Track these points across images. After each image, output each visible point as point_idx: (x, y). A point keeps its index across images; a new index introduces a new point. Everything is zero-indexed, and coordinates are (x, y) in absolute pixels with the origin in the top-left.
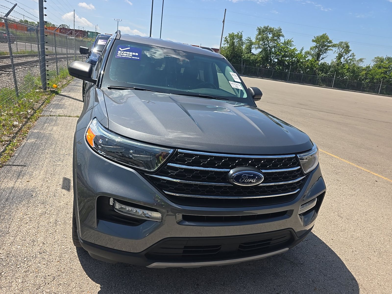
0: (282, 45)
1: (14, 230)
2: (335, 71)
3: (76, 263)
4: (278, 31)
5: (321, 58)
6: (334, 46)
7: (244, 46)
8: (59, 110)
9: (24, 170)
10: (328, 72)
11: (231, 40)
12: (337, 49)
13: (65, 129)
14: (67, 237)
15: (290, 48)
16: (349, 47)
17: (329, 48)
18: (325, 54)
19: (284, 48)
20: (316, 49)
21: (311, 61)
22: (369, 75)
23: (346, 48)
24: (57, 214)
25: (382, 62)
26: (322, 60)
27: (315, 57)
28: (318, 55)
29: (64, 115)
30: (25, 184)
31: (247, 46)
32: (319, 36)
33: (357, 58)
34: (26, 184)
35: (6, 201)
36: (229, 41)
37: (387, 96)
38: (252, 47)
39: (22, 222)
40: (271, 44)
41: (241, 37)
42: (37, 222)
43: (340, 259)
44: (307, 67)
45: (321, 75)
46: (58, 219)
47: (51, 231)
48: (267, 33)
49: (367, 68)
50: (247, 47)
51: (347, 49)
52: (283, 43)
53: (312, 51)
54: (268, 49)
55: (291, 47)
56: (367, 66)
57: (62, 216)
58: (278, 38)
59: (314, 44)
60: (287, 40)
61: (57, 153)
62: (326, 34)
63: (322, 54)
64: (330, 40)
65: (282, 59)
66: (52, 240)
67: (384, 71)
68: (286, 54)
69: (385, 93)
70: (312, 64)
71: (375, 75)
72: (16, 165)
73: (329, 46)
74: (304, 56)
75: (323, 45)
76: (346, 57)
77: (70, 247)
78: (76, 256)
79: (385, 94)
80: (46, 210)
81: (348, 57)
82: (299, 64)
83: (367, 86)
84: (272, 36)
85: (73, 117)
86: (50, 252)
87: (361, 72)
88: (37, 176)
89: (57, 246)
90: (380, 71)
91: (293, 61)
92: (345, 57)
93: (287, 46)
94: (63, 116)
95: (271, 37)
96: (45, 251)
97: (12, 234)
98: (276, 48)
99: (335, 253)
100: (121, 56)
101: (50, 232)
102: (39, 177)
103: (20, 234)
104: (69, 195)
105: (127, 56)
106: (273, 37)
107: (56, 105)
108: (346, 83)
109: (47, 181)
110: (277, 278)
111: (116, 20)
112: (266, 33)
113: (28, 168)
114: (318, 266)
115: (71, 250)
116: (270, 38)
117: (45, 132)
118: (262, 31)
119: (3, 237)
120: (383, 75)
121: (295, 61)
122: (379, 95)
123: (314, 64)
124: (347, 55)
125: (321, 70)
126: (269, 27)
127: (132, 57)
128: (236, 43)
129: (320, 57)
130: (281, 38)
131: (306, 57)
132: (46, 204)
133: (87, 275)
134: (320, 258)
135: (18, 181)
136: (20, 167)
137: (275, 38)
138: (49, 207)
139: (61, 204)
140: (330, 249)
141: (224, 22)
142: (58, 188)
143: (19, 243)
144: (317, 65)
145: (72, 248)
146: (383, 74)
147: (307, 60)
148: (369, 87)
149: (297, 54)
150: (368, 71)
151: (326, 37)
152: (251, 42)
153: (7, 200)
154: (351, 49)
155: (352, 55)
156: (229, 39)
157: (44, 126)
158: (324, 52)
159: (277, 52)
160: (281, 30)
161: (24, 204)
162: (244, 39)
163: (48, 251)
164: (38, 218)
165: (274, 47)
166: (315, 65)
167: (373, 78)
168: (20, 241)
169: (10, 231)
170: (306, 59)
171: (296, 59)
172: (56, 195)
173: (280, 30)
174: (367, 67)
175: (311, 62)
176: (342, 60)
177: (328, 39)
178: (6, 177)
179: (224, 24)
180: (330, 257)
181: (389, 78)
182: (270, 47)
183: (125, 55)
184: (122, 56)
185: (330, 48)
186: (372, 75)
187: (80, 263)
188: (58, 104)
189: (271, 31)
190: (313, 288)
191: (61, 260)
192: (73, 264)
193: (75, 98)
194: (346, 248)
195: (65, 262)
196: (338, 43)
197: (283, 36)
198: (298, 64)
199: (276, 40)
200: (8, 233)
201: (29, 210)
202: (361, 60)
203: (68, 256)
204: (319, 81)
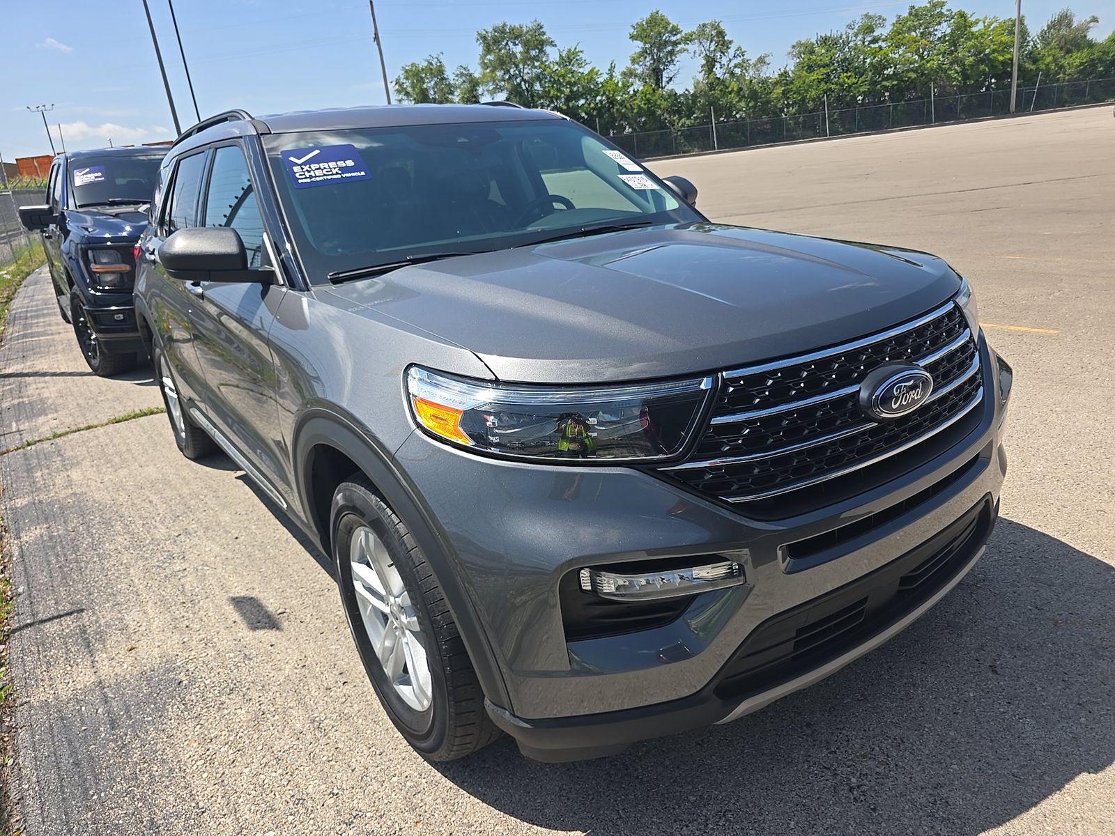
0: (556, 67)
1: (212, 797)
2: (710, 105)
3: (469, 805)
4: (535, 32)
5: (665, 79)
6: (688, 39)
7: (456, 94)
8: (41, 420)
9: (88, 623)
10: (694, 113)
11: (413, 87)
12: (697, 45)
13: (108, 468)
14: (384, 751)
15: (580, 72)
16: (724, 32)
17: (677, 49)
18: (671, 67)
19: (564, 76)
20: (646, 57)
21: (643, 93)
22: (792, 93)
23: (719, 38)
24: (301, 702)
25: (812, 52)
26: (668, 83)
27: (650, 79)
28: (657, 73)
29: (68, 430)
30: (130, 660)
31: (465, 94)
32: (644, 23)
33: (752, 57)
34: (133, 659)
35: (113, 728)
36: (409, 89)
37: (849, 137)
38: (480, 93)
39: (217, 763)
40: (528, 72)
41: (440, 71)
42: (260, 747)
43: (1048, 535)
44: (638, 112)
45: (680, 125)
46: (315, 715)
47: (325, 753)
48: (507, 44)
49: (783, 78)
50: (466, 96)
51: (722, 41)
52: (557, 63)
53: (636, 66)
54: (524, 88)
55: (581, 69)
56: (780, 73)
57: (318, 702)
58: (541, 51)
59: (638, 45)
60: (565, 52)
61: (147, 542)
62: (657, 13)
63: (664, 69)
64: (673, 26)
65: (568, 106)
66: (349, 775)
67: (822, 75)
68: (575, 89)
69: (841, 130)
70: (648, 100)
71: (807, 91)
72: (49, 620)
73: (675, 44)
74: (623, 84)
75: (660, 44)
76: (724, 61)
77: (416, 774)
78: (451, 788)
79: (840, 132)
80: (257, 705)
81: (730, 60)
82: (617, 110)
83: (795, 124)
84: (522, 50)
85: (102, 425)
86: (373, 808)
87: (771, 93)
88: (145, 624)
89: (376, 786)
90: (813, 76)
91: (599, 105)
92: (723, 63)
93: (571, 69)
94: (67, 433)
95: (520, 52)
96: (357, 812)
97: (215, 808)
98: (542, 80)
99: (1029, 528)
100: (309, 180)
101: (325, 758)
102: (155, 626)
103: (241, 800)
104: (289, 640)
105: (325, 175)
106: (527, 52)
107: (19, 409)
108: (745, 129)
109: (187, 627)
110: (962, 634)
111: (33, 108)
112: (503, 43)
113: (94, 613)
114: (1018, 570)
115: (425, 780)
116: (519, 56)
117: (52, 495)
118: (492, 42)
119: (197, 830)
120: (823, 86)
121: (604, 102)
122: (828, 139)
123: (654, 98)
124: (725, 56)
125: (675, 112)
126: (508, 27)
127: (344, 176)
128: (432, 92)
129: (662, 78)
130: (548, 49)
131: (628, 87)
132: (244, 689)
133: (525, 823)
134: (1010, 551)
135: (96, 659)
136: (68, 618)
137: (533, 53)
138: (261, 695)
139: (287, 672)
140: (1011, 523)
141: (376, 38)
142: (240, 634)
143: (261, 823)
144: (661, 100)
145: (423, 774)
146: (823, 83)
147: (632, 92)
148: (801, 126)
149: (601, 83)
150: (786, 85)
151: (662, 20)
152: (472, 79)
153: (113, 724)
154: (730, 39)
155: (738, 52)
156: (408, 84)
157: (37, 480)
158: (668, 62)
159: (549, 91)
160: (541, 27)
161: (178, 715)
162: (450, 74)
163: (364, 808)
164: (255, 736)
165: (538, 78)
166: (656, 101)
167: (803, 100)
168: (259, 816)
169: (201, 804)
170: (629, 92)
171: (604, 98)
172: (247, 654)
173: (539, 29)
174: (782, 74)
175: (645, 96)
176: (718, 72)
177: (669, 24)
178: (48, 663)
179: (379, 44)
180: (1026, 541)
181: (840, 90)
182: (528, 81)
183: (318, 173)
184: (313, 179)
185: (680, 47)
186: (798, 92)
187: (479, 801)
188: (19, 403)
189: (516, 35)
190: (1051, 623)
191: (420, 815)
192: (463, 811)
193: (58, 371)
194: (1040, 509)
195: (436, 815)
196: (695, 30)
197: (552, 44)
198: (615, 110)
199: (536, 58)
200: (203, 812)
201: (206, 724)
202: (761, 61)
203: (430, 798)
204: (678, 142)
